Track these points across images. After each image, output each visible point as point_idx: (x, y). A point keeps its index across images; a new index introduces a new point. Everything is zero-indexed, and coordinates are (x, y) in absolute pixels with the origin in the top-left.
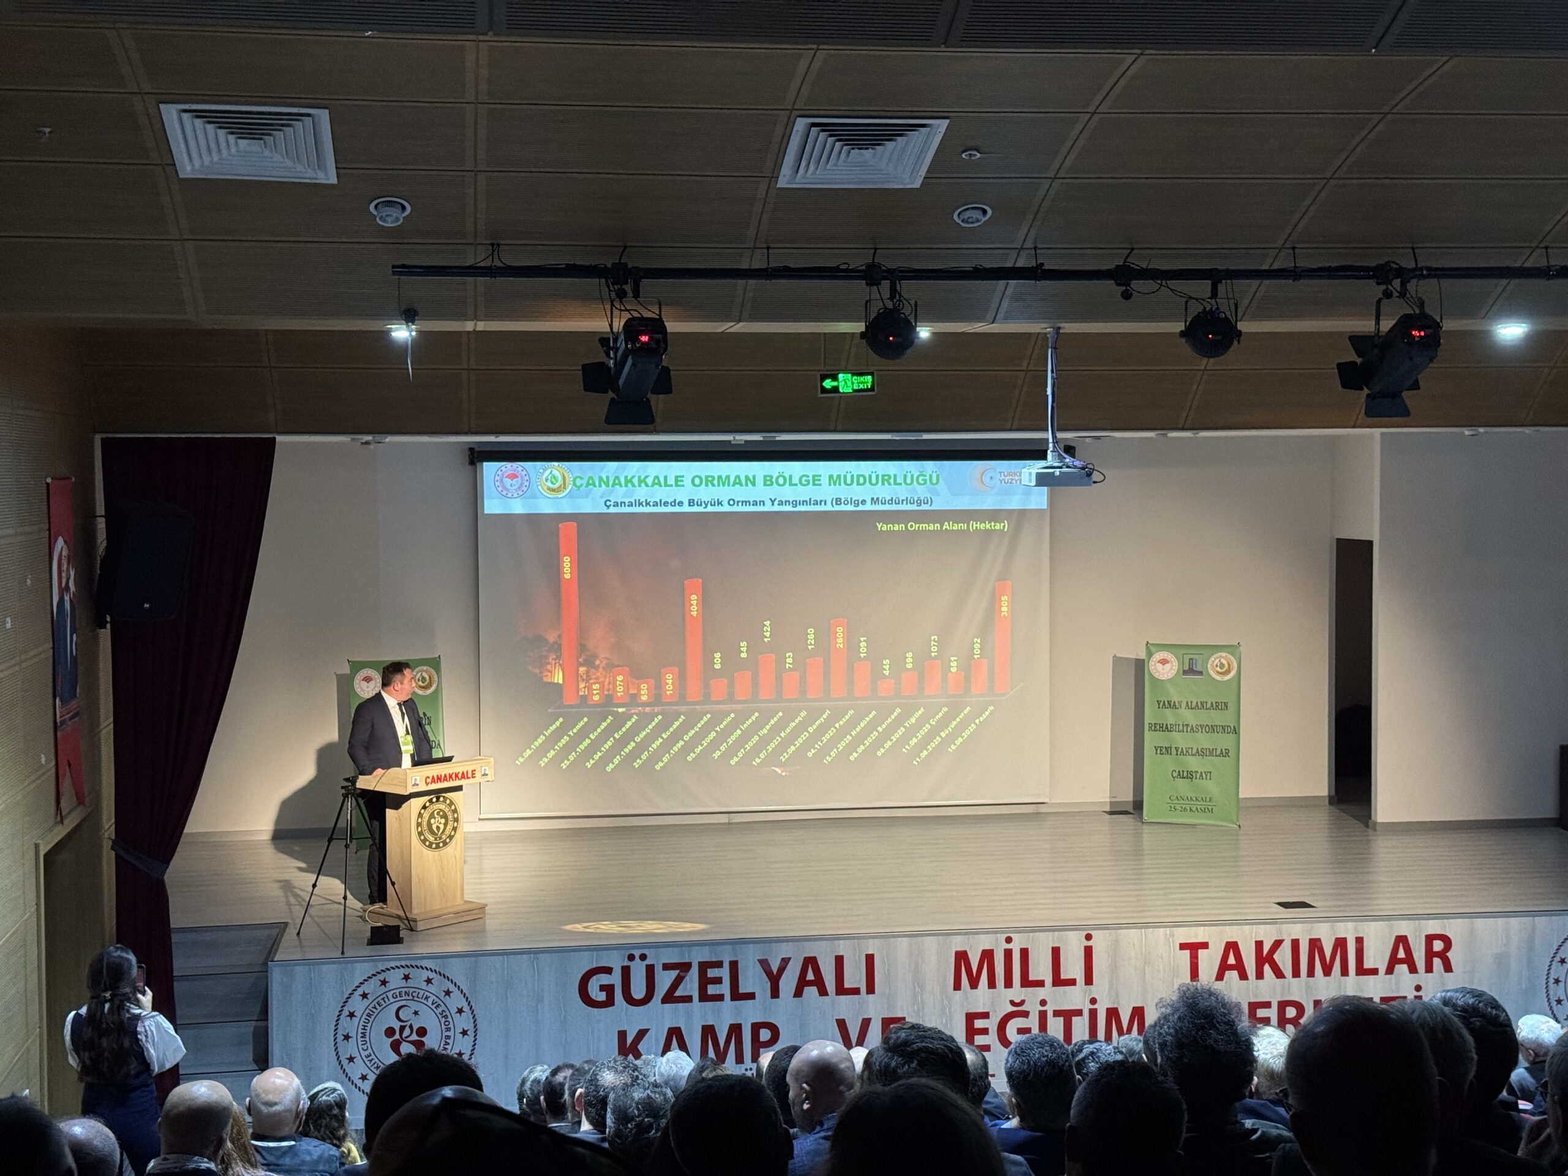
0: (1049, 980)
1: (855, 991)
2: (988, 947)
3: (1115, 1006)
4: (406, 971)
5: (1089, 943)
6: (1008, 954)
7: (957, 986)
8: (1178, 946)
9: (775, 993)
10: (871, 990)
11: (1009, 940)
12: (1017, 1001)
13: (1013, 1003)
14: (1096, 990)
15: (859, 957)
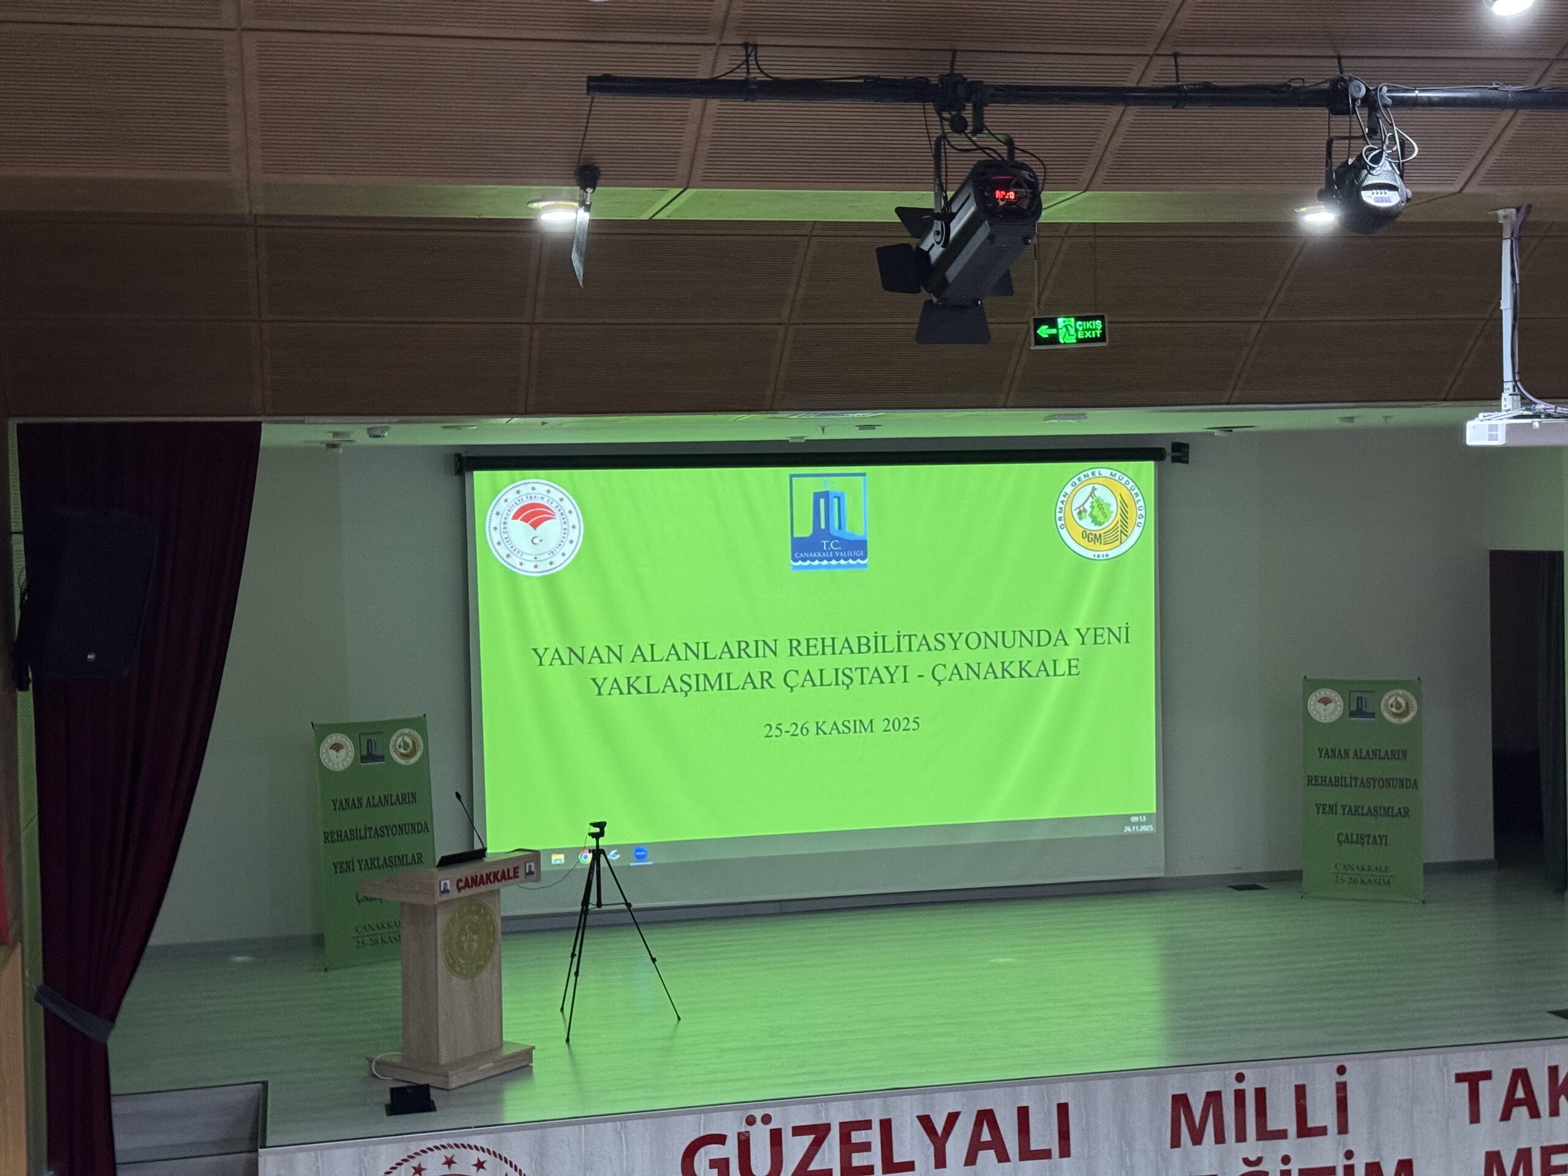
0: (1292, 1130)
1: (1046, 1154)
2: (1213, 1088)
3: (1377, 1160)
4: (449, 1153)
5: (1342, 1079)
6: (1240, 1096)
7: (1176, 1143)
8: (1453, 1079)
9: (940, 1162)
10: (1065, 1152)
11: (1240, 1078)
12: (1253, 1158)
13: (1247, 1162)
14: (1351, 1141)
15: (1049, 1107)
